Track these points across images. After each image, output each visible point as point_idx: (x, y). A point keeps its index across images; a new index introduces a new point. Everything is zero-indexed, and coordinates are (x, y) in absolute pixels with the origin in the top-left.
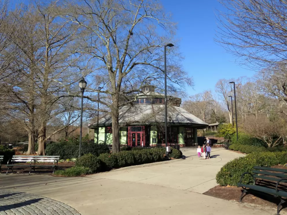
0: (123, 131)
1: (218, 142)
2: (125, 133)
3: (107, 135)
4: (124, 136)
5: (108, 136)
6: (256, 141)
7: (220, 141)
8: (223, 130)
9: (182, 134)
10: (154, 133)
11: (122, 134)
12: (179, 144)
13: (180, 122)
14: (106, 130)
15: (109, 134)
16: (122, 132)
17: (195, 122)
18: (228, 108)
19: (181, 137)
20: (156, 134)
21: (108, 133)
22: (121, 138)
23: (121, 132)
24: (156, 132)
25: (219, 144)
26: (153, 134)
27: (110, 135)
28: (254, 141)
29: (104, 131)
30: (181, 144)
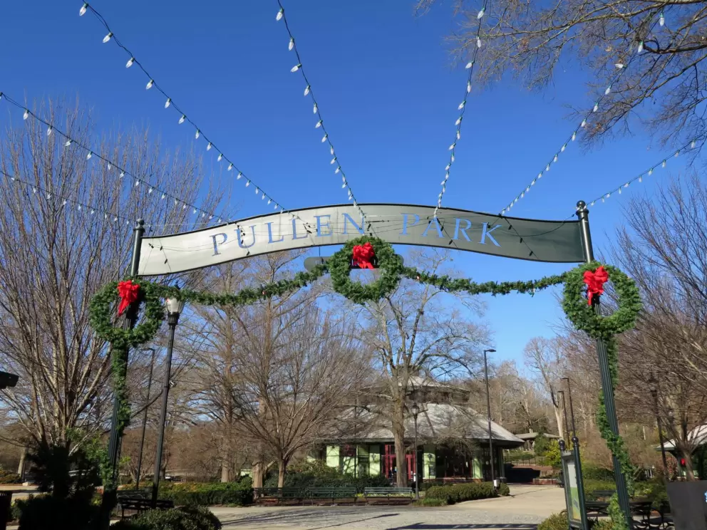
0: (373, 453)
1: (541, 475)
2: (378, 456)
3: (344, 460)
4: (375, 462)
5: (347, 463)
6: (605, 473)
7: (546, 473)
8: (552, 453)
9: (479, 460)
10: (430, 457)
11: (371, 459)
12: (473, 478)
13: (476, 437)
14: (340, 452)
15: (348, 458)
16: (371, 454)
17: (501, 437)
18: (554, 401)
19: (477, 464)
20: (433, 460)
21: (347, 456)
22: (369, 467)
23: (369, 456)
24: (433, 455)
25: (546, 480)
26: (428, 459)
27: (350, 460)
28: (603, 473)
29: (338, 453)
30: (477, 478)
